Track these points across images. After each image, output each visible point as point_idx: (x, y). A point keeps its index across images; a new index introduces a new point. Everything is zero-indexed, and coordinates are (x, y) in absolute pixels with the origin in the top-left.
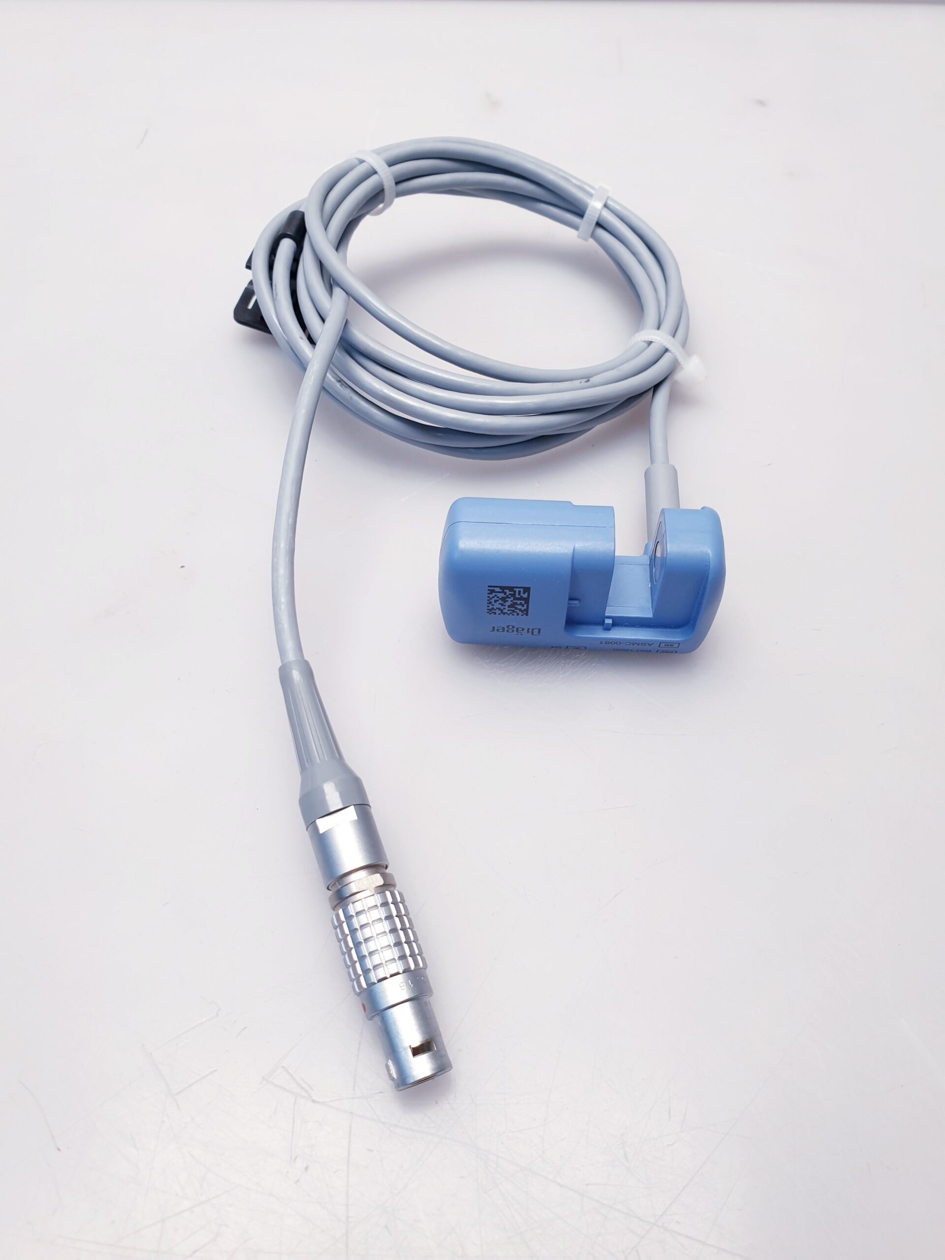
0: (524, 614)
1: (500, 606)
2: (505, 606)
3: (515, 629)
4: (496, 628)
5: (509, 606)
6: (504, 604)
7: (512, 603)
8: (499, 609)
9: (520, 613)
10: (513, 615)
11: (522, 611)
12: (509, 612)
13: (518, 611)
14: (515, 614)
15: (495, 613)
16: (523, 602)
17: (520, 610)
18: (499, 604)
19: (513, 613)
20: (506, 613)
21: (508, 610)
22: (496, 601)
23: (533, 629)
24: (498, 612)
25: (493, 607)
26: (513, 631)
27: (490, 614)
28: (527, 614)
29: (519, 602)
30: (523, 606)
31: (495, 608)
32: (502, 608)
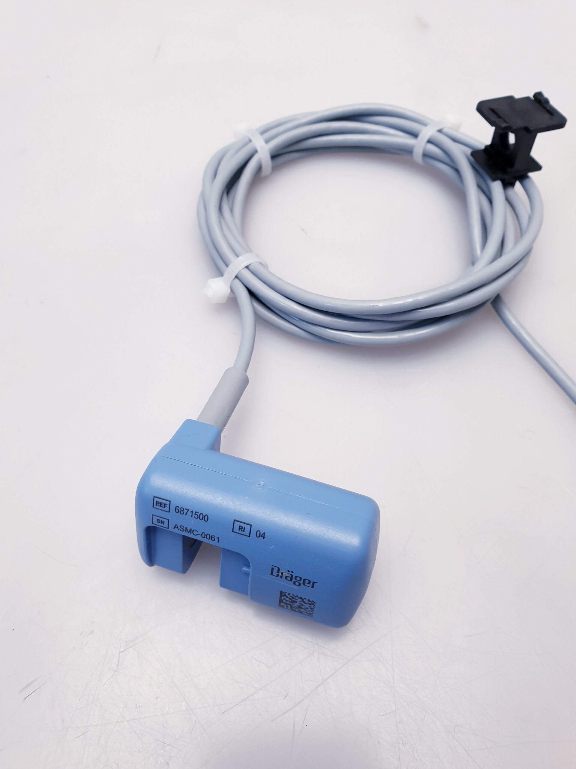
0: (284, 593)
1: (304, 604)
2: (300, 604)
3: (294, 580)
4: (311, 585)
5: (296, 602)
6: (300, 605)
7: (294, 604)
8: (305, 603)
9: (287, 595)
10: (293, 595)
11: (285, 595)
12: (297, 598)
13: (289, 596)
14: (291, 595)
15: (309, 600)
16: (284, 601)
17: (287, 597)
18: (304, 606)
19: (293, 596)
20: (299, 598)
21: (297, 600)
22: (307, 608)
23: (278, 576)
24: (306, 601)
25: (310, 606)
26: (296, 578)
27: (313, 601)
28: (281, 592)
29: (288, 602)
30: (284, 599)
31: (308, 604)
32: (302, 603)
